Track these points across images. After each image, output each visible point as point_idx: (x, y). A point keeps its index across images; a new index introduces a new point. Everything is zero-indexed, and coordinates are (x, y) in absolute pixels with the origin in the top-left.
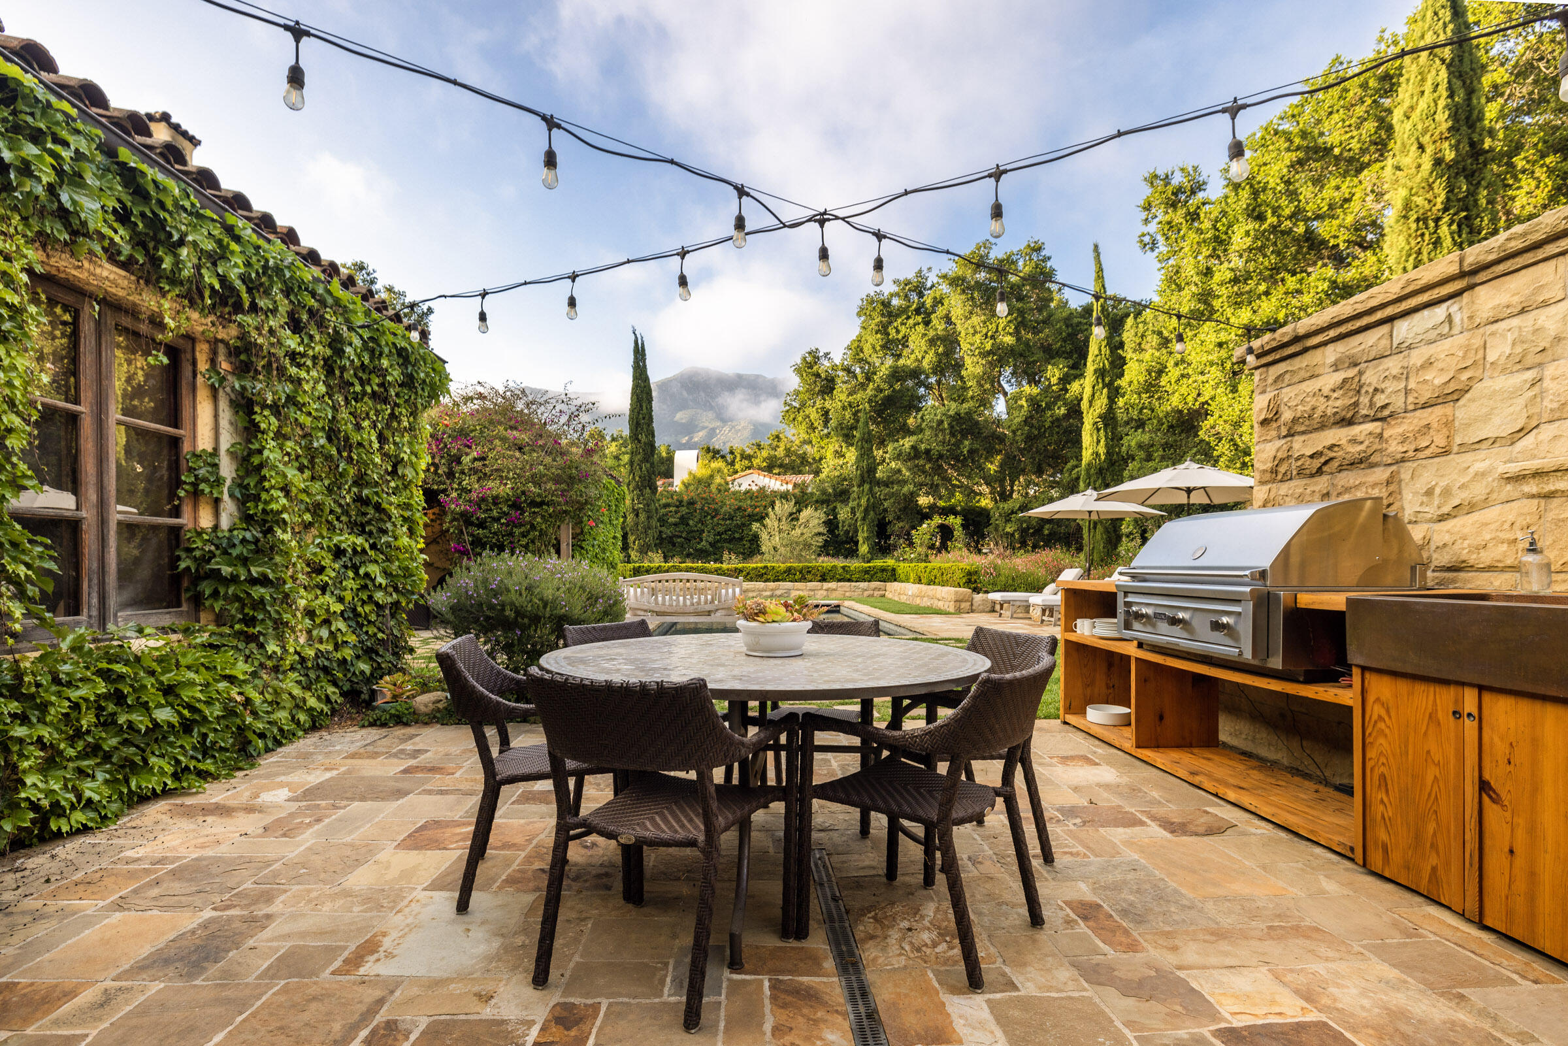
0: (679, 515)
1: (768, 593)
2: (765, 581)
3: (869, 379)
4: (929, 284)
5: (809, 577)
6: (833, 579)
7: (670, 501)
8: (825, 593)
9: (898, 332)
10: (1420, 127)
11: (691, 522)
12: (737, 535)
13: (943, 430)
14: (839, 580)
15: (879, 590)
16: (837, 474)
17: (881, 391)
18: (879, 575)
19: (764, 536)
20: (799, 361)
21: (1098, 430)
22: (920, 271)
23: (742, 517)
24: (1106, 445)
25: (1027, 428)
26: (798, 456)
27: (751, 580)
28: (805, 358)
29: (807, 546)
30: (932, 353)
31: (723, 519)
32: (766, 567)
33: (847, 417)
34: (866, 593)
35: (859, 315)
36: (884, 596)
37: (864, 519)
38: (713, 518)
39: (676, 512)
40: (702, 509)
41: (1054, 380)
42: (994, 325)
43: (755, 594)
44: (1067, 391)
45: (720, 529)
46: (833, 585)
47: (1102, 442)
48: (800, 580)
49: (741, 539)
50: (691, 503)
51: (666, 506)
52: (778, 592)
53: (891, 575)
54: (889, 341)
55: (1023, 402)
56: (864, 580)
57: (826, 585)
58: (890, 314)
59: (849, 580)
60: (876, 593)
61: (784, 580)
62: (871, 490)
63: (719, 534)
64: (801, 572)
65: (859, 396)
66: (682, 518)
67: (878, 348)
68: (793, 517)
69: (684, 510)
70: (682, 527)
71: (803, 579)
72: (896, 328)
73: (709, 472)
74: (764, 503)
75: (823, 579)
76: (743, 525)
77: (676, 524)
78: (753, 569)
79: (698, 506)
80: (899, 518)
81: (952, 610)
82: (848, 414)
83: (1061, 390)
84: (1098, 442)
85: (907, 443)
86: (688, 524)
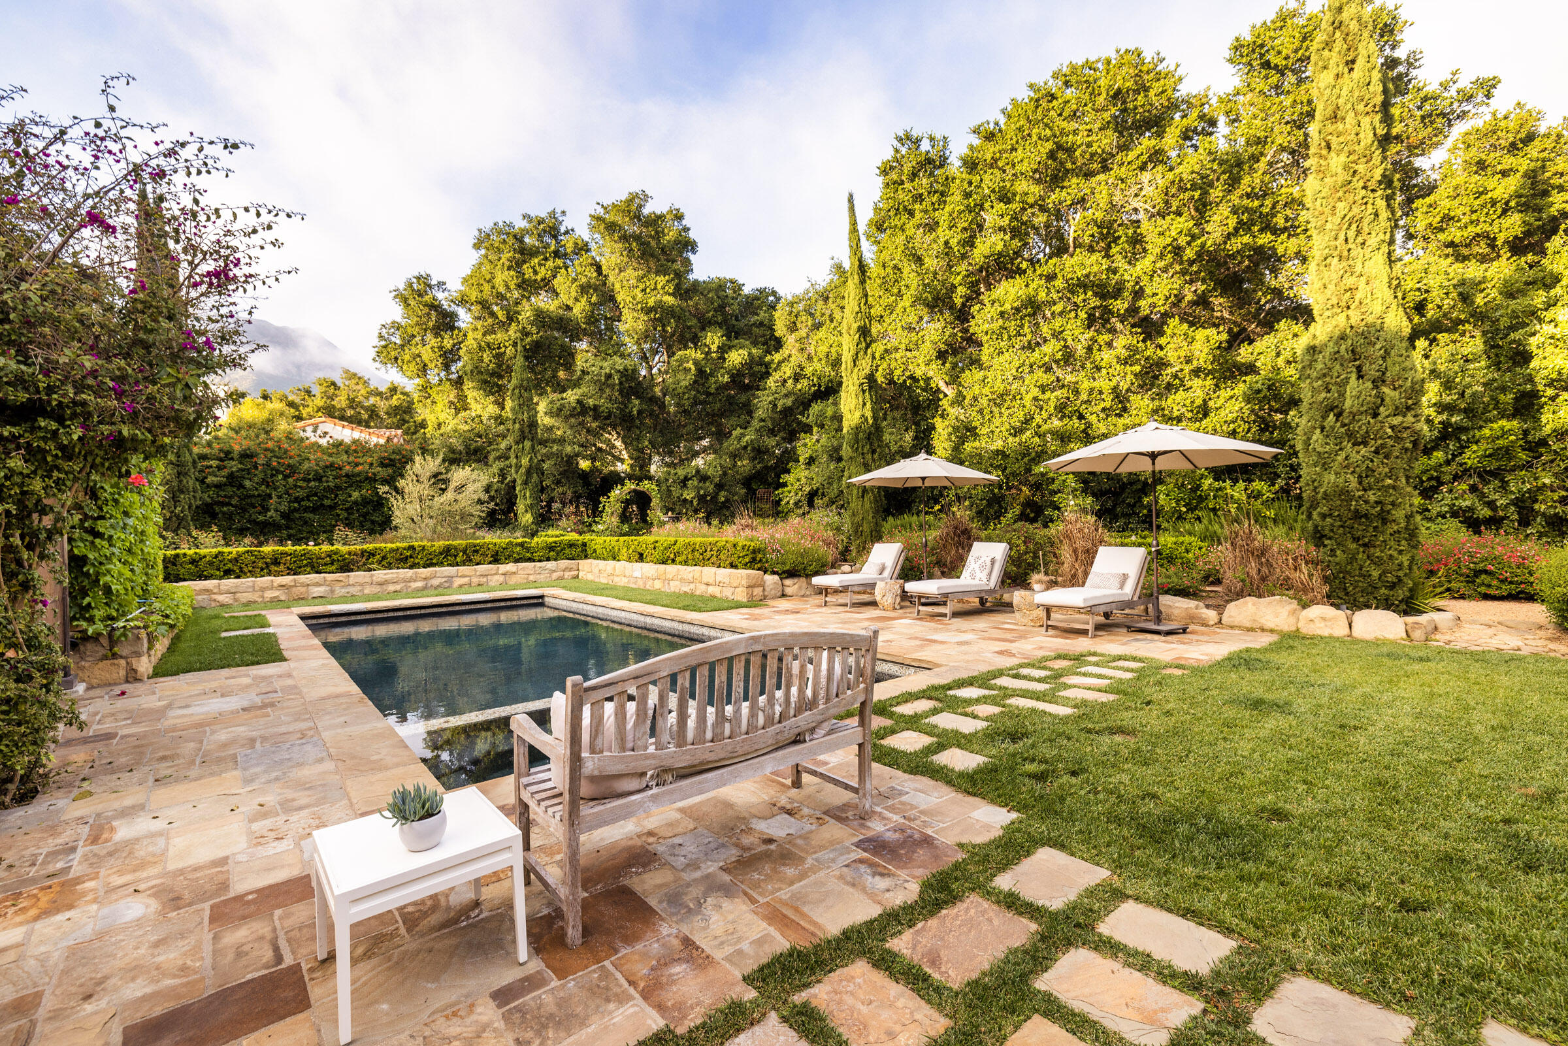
0: (224, 473)
1: (420, 584)
2: (411, 567)
3: (510, 319)
4: (563, 230)
5: (477, 558)
6: (509, 558)
7: (206, 451)
8: (502, 578)
9: (535, 272)
10: (1356, 94)
11: (247, 483)
12: (327, 502)
13: (612, 386)
14: (517, 561)
15: (571, 569)
16: (467, 428)
17: (527, 334)
18: (567, 551)
19: (396, 502)
20: (401, 286)
21: (864, 391)
22: (554, 212)
23: (335, 477)
24: (873, 408)
25: (693, 393)
26: (366, 409)
27: (389, 566)
28: (411, 285)
29: (464, 516)
30: (583, 301)
31: (304, 480)
32: (412, 548)
33: (486, 360)
34: (555, 576)
35: (477, 246)
36: (577, 577)
37: (525, 483)
38: (286, 477)
39: (219, 468)
40: (268, 465)
41: (714, 348)
42: (653, 282)
43: (398, 587)
44: (724, 359)
45: (300, 493)
46: (511, 567)
47: (868, 405)
48: (464, 563)
49: (332, 508)
50: (246, 455)
51: (203, 457)
52: (435, 582)
53: (583, 552)
54: (524, 281)
55: (690, 365)
56: (548, 559)
57: (503, 568)
58: (522, 251)
59: (530, 560)
60: (567, 574)
61: (441, 564)
62: (533, 447)
63: (297, 500)
64: (465, 552)
65: (500, 336)
66: (231, 476)
67: (512, 287)
68: (439, 481)
69: (234, 466)
70: (230, 491)
71: (468, 561)
72: (533, 268)
73: (265, 415)
74: (369, 460)
75: (496, 560)
76: (338, 488)
77: (218, 486)
78: (392, 550)
79: (261, 460)
80: (558, 483)
81: (741, 596)
82: (487, 356)
83: (719, 358)
84: (864, 404)
85: (571, 396)
86: (242, 486)
